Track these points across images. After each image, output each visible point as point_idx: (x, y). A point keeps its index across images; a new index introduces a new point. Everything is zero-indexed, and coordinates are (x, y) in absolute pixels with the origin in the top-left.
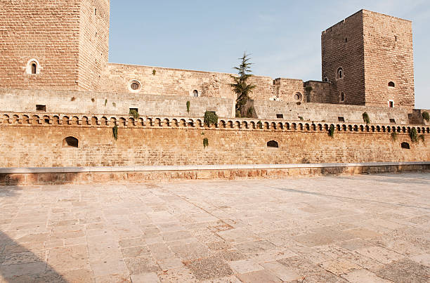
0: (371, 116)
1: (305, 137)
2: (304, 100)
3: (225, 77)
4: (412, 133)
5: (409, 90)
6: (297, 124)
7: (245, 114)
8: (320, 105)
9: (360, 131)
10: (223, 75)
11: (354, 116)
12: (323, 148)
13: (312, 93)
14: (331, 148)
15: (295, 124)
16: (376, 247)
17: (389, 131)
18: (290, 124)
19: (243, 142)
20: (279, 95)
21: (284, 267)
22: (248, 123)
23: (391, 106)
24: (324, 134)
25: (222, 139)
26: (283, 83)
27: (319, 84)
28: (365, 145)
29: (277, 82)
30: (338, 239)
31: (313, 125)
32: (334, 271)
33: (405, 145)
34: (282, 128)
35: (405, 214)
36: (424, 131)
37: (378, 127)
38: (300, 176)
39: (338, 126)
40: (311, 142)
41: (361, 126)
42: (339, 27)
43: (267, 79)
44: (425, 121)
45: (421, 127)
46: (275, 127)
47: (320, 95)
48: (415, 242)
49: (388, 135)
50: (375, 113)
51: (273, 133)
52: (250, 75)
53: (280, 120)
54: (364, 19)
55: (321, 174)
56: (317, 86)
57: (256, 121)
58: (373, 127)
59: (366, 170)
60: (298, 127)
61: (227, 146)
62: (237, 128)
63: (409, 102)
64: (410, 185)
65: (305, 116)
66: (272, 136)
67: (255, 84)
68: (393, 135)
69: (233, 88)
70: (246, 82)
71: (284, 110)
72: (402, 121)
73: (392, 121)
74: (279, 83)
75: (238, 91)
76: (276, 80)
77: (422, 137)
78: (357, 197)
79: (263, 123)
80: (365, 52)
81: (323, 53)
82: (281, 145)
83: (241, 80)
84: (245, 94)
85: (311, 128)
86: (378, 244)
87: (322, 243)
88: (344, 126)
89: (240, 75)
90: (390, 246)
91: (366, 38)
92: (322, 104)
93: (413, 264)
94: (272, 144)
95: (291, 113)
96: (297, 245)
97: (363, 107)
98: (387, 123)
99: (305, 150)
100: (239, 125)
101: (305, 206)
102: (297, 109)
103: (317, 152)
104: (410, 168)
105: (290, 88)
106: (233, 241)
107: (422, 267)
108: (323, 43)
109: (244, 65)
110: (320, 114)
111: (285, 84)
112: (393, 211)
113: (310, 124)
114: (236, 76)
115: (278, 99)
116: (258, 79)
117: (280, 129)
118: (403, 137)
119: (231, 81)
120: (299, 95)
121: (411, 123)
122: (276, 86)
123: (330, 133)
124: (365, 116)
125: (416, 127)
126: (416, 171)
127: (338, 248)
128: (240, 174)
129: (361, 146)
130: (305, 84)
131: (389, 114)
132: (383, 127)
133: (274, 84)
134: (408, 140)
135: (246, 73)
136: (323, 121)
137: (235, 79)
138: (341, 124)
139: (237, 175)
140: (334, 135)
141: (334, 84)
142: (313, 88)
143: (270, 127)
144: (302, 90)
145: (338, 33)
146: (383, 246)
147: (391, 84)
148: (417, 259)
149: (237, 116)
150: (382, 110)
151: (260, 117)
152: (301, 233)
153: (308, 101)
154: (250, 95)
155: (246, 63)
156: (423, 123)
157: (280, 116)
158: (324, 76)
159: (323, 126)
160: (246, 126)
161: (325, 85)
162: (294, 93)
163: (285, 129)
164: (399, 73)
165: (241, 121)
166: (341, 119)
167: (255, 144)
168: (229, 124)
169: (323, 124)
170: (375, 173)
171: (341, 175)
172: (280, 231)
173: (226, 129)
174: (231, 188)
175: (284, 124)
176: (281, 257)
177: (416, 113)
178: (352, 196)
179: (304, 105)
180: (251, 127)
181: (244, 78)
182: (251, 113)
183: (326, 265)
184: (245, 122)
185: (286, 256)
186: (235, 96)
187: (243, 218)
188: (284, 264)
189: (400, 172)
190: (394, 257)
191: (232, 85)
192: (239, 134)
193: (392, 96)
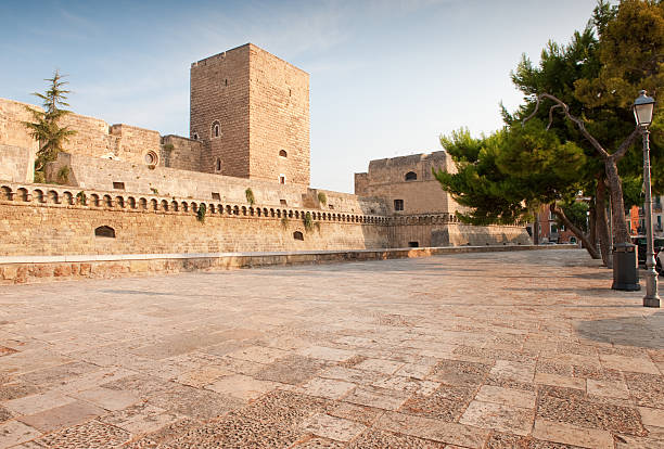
0: (257, 194)
1: (161, 221)
2: (161, 165)
3: (13, 109)
4: (306, 220)
5: (303, 164)
6: (149, 200)
7: (54, 178)
8: (186, 172)
9: (241, 215)
10: (9, 104)
11: (234, 193)
12: (189, 238)
13: (173, 154)
14: (201, 239)
15: (144, 200)
16: (255, 348)
17: (279, 215)
18: (137, 200)
19: (48, 228)
20: (120, 153)
21: (112, 392)
22: (60, 193)
23: (283, 182)
24: (191, 217)
25: (6, 222)
26: (126, 134)
27: (186, 142)
28: (249, 235)
29: (115, 129)
30: (203, 345)
31: (175, 202)
32: (194, 383)
33: (298, 236)
34: (122, 206)
35: (293, 308)
36: (319, 217)
37: (265, 209)
38: (150, 273)
39: (212, 205)
40: (171, 229)
41: (244, 207)
42: (217, 61)
43: (97, 123)
44: (321, 204)
45: (316, 212)
46: (109, 203)
47: (185, 158)
48: (303, 336)
49: (278, 222)
50: (262, 189)
51: (106, 214)
52: (66, 112)
53: (119, 192)
54: (252, 57)
55: (183, 269)
56: (181, 144)
57: (75, 193)
58: (258, 209)
59: (247, 263)
60: (150, 205)
61: (15, 234)
62: (37, 202)
63: (304, 179)
64: (300, 277)
65: (161, 188)
66: (105, 219)
67: (75, 129)
68: (284, 222)
69: (30, 130)
70: (57, 123)
71: (127, 177)
72: (295, 204)
73: (283, 202)
74: (120, 133)
75: (40, 138)
76: (115, 126)
77: (317, 225)
78: (233, 294)
79: (88, 195)
80: (252, 103)
81: (193, 96)
82: (120, 233)
83: (48, 117)
84: (54, 143)
85: (170, 207)
86: (258, 343)
87: (179, 352)
88: (220, 206)
89: (46, 109)
90: (273, 344)
91: (253, 85)
92: (188, 172)
93: (300, 359)
94: (105, 232)
95: (139, 182)
96: (136, 361)
97: (247, 180)
98: (277, 205)
99: (160, 241)
100: (41, 197)
101: (155, 310)
102: (149, 176)
103: (180, 245)
104: (302, 258)
105: (138, 142)
106: (16, 370)
107: (310, 360)
108: (192, 81)
109: (54, 93)
110: (185, 186)
111: (131, 135)
112: (279, 306)
113: (170, 201)
114: (37, 110)
115: (117, 159)
116: (81, 120)
117: (119, 207)
118: (296, 225)
119: (27, 117)
120: (152, 155)
121: (306, 206)
122: (114, 137)
123: (200, 216)
124: (249, 193)
125: (311, 212)
126: (308, 263)
127: (202, 355)
128: (39, 271)
129: (243, 235)
130: (164, 139)
131: (279, 193)
132: (272, 210)
133: (111, 132)
134: (302, 229)
135: (58, 107)
136: (190, 198)
137: (36, 115)
138: (216, 204)
139: (31, 273)
140: (206, 219)
141: (207, 145)
142: (176, 146)
143: (101, 203)
144: (157, 149)
145: (215, 70)
146: (264, 345)
147: (283, 153)
148: (305, 353)
149: (37, 180)
150: (271, 186)
151: (82, 185)
152: (146, 344)
153: (168, 166)
154: (64, 146)
155: (59, 88)
156: (318, 207)
157: (118, 185)
158: (193, 130)
159: (189, 204)
160: (56, 198)
161: (195, 144)
162: (146, 151)
163: (128, 207)
164: (292, 139)
165: (45, 190)
166: (216, 196)
167: (72, 231)
168: (21, 193)
169: (189, 203)
170: (259, 266)
171: (212, 270)
172: (109, 346)
173: (13, 202)
174: (18, 294)
175: (125, 199)
176: (107, 380)
177: (311, 194)
178: (226, 294)
179: (160, 171)
180: (64, 202)
181: (54, 115)
182: (64, 176)
183: (182, 379)
184: (53, 191)
185: (117, 377)
186: (36, 145)
187: (39, 336)
188: (114, 388)
189: (289, 264)
190: (277, 355)
191: (29, 125)
192: (40, 214)
193: (283, 168)
